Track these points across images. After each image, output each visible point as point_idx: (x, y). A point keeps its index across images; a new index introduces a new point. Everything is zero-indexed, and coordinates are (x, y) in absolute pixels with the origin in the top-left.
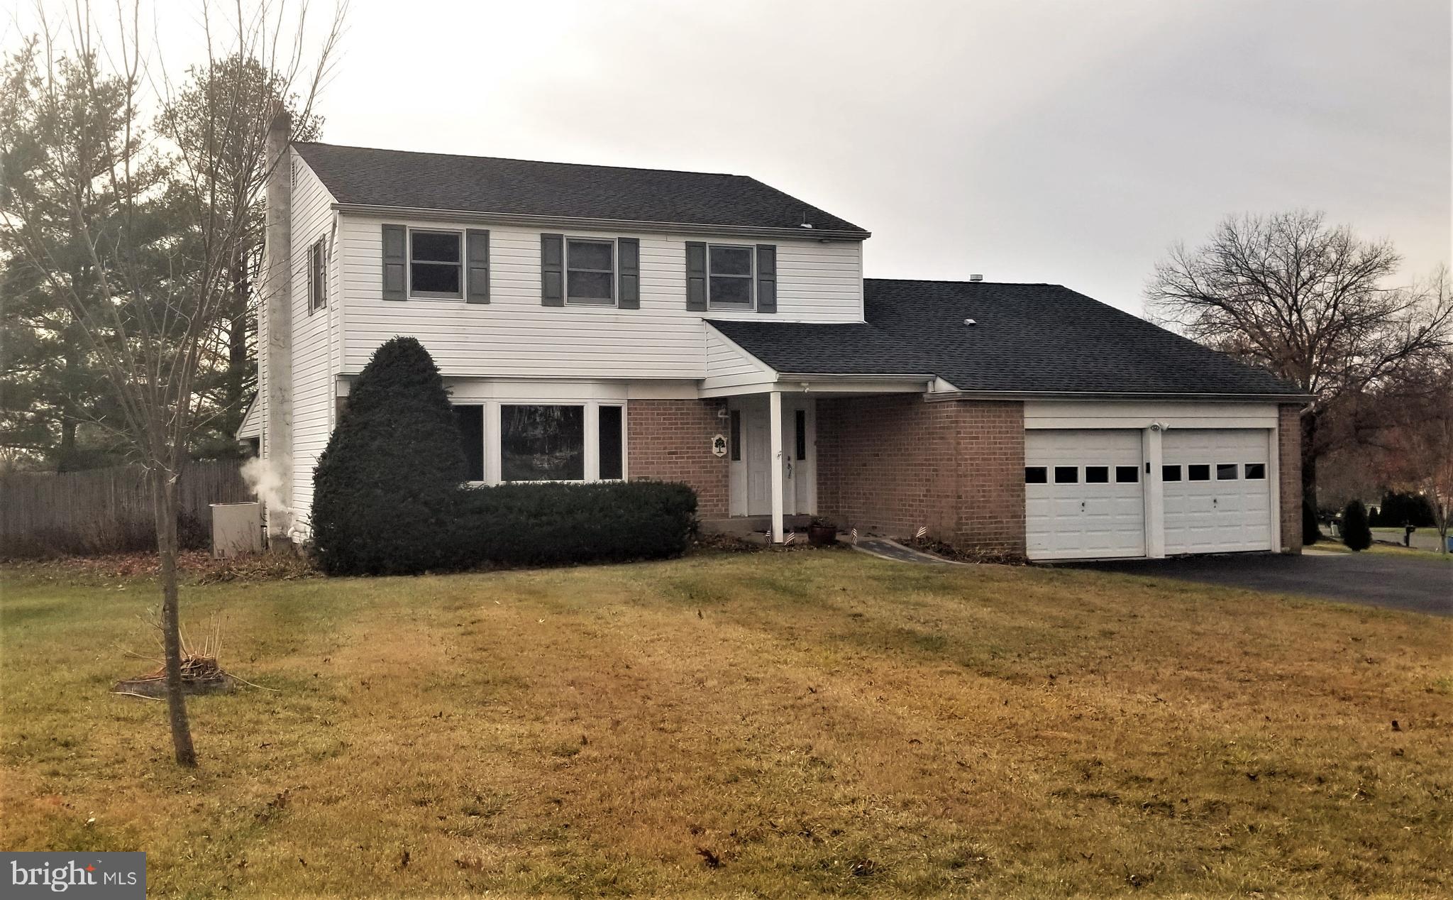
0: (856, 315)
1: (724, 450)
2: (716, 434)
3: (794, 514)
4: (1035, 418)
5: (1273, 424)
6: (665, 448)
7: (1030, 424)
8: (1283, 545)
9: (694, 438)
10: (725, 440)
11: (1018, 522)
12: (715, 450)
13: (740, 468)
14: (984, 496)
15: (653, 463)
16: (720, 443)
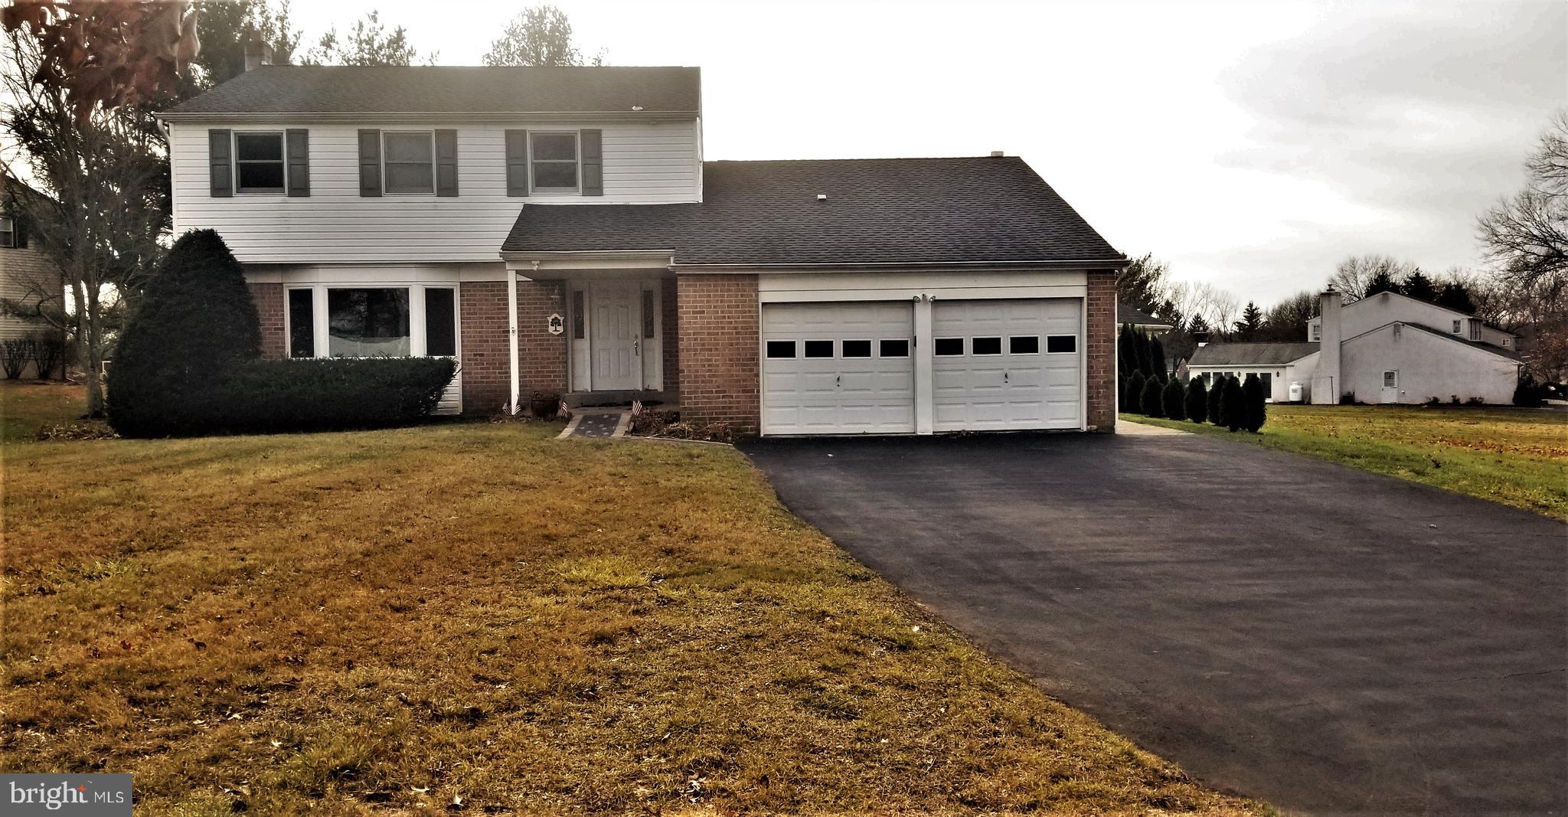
0: (696, 196)
1: (561, 329)
2: (552, 314)
3: (641, 389)
4: (770, 291)
5: (1081, 292)
6: (499, 327)
7: (765, 297)
8: (1088, 424)
9: (530, 318)
10: (561, 319)
11: (750, 397)
12: (551, 329)
13: (583, 345)
14: (710, 371)
15: (488, 341)
16: (555, 322)
